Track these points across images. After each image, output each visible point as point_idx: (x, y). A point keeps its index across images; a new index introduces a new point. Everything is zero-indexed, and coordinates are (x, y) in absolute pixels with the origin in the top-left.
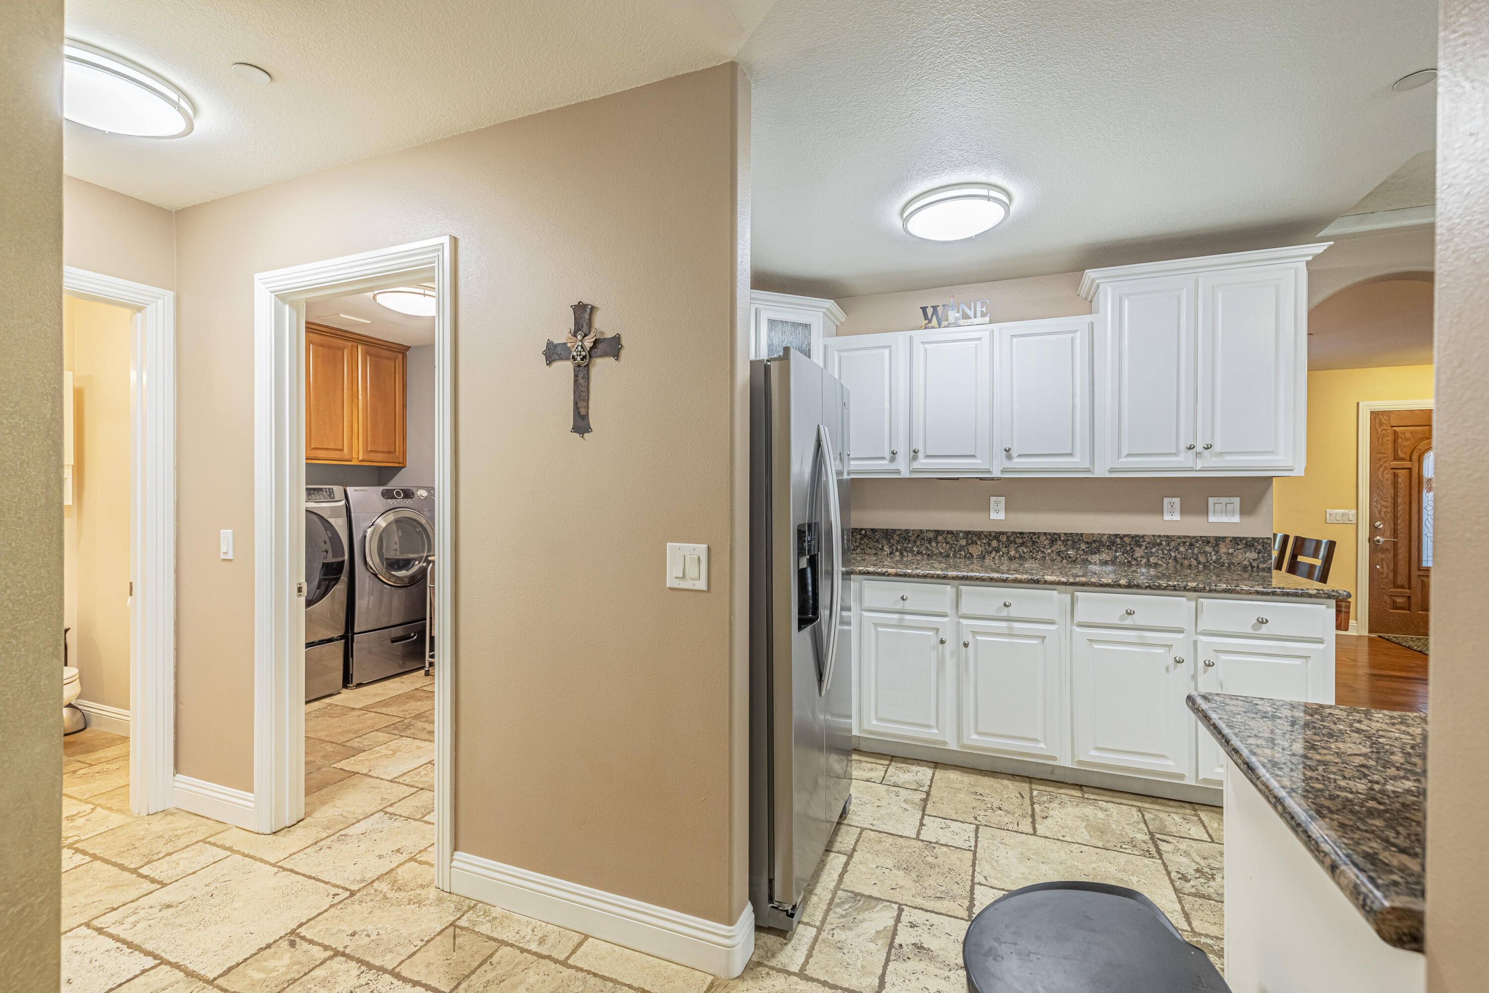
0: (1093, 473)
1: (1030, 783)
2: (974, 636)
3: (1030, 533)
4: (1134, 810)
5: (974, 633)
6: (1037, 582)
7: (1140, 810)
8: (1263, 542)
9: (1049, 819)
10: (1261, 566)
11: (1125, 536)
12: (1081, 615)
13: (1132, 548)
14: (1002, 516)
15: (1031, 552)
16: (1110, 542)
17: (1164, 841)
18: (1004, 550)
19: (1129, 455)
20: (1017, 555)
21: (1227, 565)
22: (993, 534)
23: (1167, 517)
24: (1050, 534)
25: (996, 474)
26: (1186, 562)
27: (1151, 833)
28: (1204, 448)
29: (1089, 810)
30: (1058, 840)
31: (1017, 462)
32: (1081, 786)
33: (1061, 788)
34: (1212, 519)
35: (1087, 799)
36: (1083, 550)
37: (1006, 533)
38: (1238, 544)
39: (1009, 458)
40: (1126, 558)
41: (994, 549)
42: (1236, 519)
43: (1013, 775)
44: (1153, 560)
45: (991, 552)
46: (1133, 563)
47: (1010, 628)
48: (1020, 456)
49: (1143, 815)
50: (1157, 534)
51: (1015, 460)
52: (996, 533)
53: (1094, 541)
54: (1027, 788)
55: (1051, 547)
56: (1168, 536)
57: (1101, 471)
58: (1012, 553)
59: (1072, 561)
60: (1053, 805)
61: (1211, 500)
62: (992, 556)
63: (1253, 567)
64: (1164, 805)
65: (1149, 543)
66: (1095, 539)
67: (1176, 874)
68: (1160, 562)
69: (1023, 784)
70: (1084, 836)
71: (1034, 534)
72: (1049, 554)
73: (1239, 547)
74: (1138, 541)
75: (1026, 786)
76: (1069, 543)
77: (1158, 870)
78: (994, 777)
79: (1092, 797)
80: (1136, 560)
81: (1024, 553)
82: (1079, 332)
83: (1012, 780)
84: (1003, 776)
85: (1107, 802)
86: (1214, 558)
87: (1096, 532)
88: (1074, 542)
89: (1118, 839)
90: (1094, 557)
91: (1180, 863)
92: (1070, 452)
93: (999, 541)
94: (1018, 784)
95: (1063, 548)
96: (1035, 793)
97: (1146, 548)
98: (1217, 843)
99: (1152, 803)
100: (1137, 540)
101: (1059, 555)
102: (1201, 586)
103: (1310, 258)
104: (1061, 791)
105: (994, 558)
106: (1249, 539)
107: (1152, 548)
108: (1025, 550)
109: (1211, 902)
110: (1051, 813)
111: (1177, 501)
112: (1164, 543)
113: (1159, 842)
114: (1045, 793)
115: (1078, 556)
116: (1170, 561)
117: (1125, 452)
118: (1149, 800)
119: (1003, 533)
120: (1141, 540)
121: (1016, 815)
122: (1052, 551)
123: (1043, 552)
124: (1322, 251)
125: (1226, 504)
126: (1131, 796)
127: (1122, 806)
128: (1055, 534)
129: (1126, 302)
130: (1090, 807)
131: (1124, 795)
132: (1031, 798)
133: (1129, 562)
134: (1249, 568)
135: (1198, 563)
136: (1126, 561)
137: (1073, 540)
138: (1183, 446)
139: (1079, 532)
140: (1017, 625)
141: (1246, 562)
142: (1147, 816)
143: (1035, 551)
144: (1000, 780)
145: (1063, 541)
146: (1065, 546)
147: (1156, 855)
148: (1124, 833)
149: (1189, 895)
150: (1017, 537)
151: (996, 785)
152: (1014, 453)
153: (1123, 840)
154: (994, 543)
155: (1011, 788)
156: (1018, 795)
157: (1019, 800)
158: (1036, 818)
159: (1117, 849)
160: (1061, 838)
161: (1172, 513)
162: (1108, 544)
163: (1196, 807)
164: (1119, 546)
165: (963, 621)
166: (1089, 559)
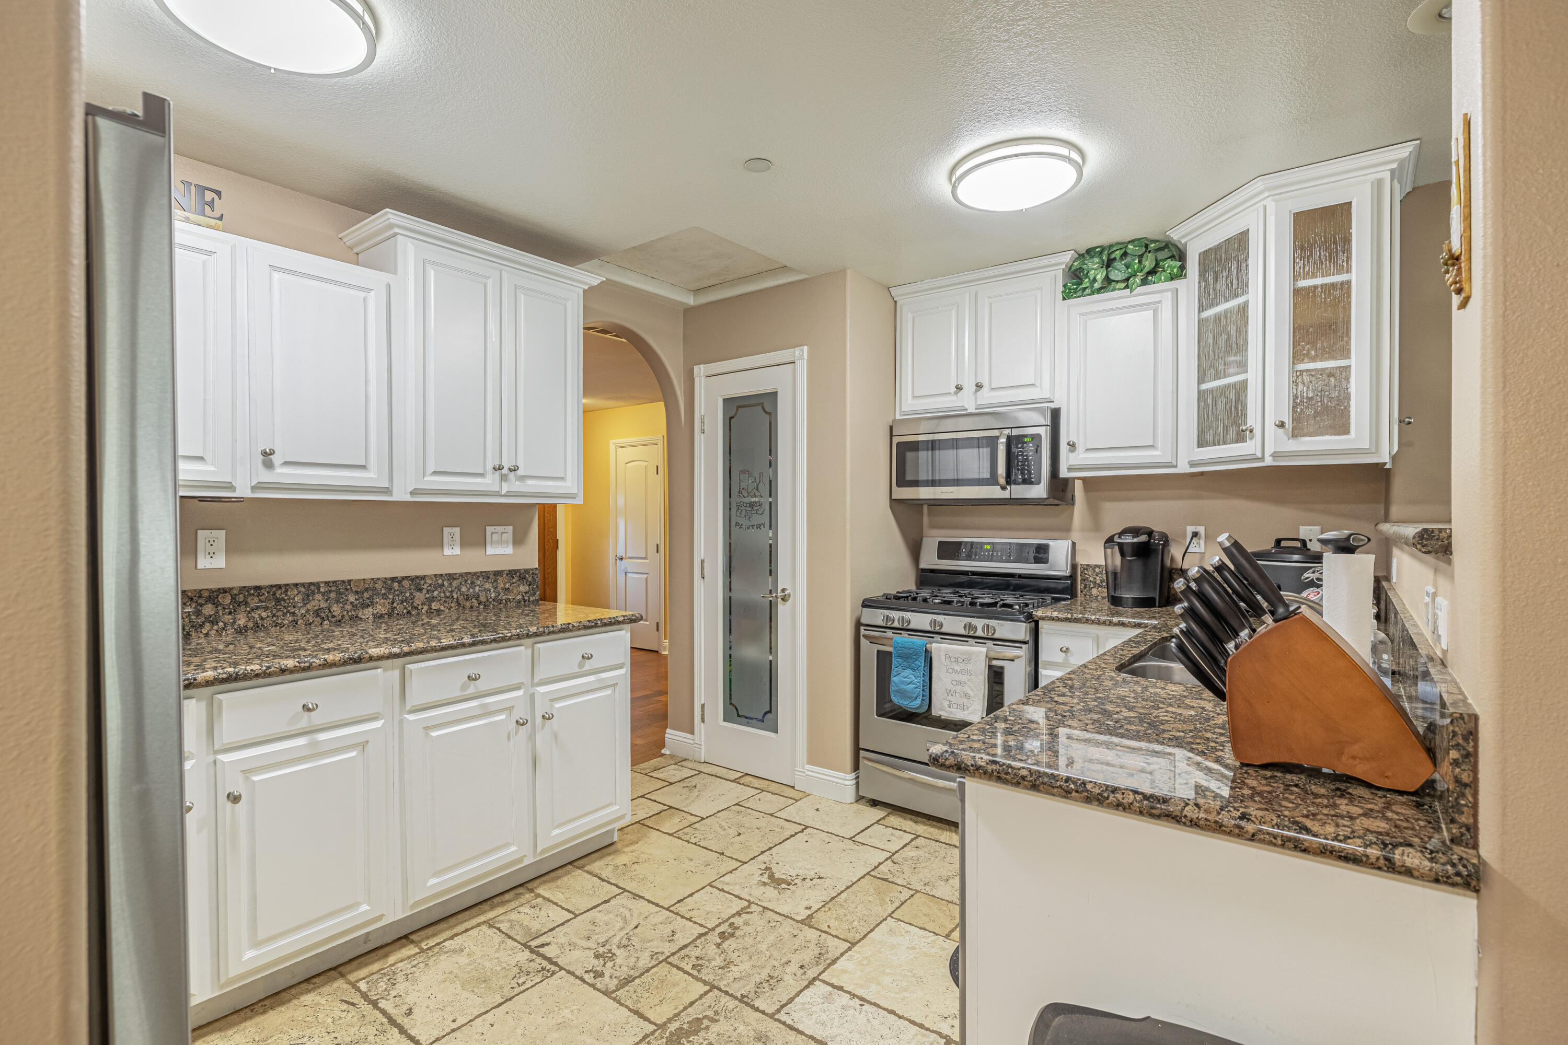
0: (391, 495)
1: (342, 975)
2: (247, 778)
3: (272, 586)
4: (484, 928)
5: (247, 772)
6: (358, 661)
7: (491, 926)
8: (533, 573)
9: (415, 1011)
10: (532, 599)
11: (403, 578)
12: (415, 697)
13: (411, 594)
14: (220, 562)
15: (274, 615)
16: (386, 588)
17: (543, 946)
18: (228, 618)
19: (435, 473)
20: (250, 625)
21: (504, 601)
22: (206, 594)
23: (447, 552)
24: (303, 585)
25: (243, 491)
26: (468, 604)
27: (525, 945)
28: (509, 469)
29: (444, 963)
30: (453, 1031)
31: (282, 474)
32: (406, 937)
33: (386, 956)
34: (490, 550)
35: (429, 949)
36: (352, 603)
37: (231, 589)
38: (513, 578)
39: (269, 465)
40: (405, 608)
41: (207, 619)
42: (509, 550)
43: (307, 980)
44: (435, 606)
45: (201, 626)
46: (413, 613)
47: (314, 744)
48: (286, 463)
49: (499, 929)
50: (439, 572)
51: (280, 470)
52: (211, 591)
53: (366, 590)
54: (345, 986)
55: (305, 604)
56: (450, 575)
57: (400, 494)
58: (242, 622)
59: (336, 621)
60: (401, 987)
61: (489, 529)
62: (204, 631)
63: (525, 601)
64: (503, 903)
65: (430, 585)
66: (367, 586)
67: (587, 974)
68: (442, 608)
69: (336, 985)
70: (475, 1005)
71: (279, 587)
72: (303, 616)
73: (514, 580)
74: (419, 584)
75: (340, 984)
76: (333, 595)
77: (572, 985)
78: (283, 1003)
79: (431, 943)
80: (416, 608)
81: (262, 619)
82: (372, 292)
83: (313, 989)
84: (293, 991)
85: (452, 938)
86: (493, 595)
87: (368, 576)
88: (338, 593)
89: (506, 976)
90: (366, 611)
91: (579, 959)
92: (363, 464)
93: (216, 604)
94: (327, 989)
95: (323, 605)
96: (363, 986)
97: (428, 591)
98: (580, 914)
99: (493, 908)
100: (417, 582)
101: (318, 615)
102: (541, 629)
103: (587, 288)
104: (391, 959)
105: (207, 635)
106: (522, 571)
107: (433, 591)
108: (264, 614)
109: (637, 981)
110: (410, 999)
111: (457, 530)
112: (446, 583)
113: (541, 950)
114: (375, 977)
115: (345, 613)
116: (453, 605)
117: (431, 468)
118: (485, 906)
119: (225, 591)
120: (422, 582)
121: (371, 1038)
122: (308, 611)
123: (294, 613)
124: (596, 284)
125: (502, 533)
126: (467, 913)
127: (470, 933)
128: (311, 584)
129: (432, 273)
130: (442, 958)
131: (460, 916)
132: (365, 996)
133: (408, 612)
134: (522, 603)
135: (479, 604)
136: (405, 611)
137: (339, 588)
138: (489, 467)
139: (346, 578)
140: (322, 736)
141: (519, 597)
142: (504, 927)
143: (280, 613)
144: (295, 1002)
145: (323, 594)
146: (327, 600)
147: (553, 968)
148: (504, 965)
149: (617, 990)
150: (250, 595)
151: (297, 1014)
152: (277, 459)
153: (512, 974)
154: (208, 610)
155: (323, 1002)
156: (345, 1006)
157: (353, 1013)
158: (399, 1021)
159: (517, 990)
160: (455, 1026)
161: (452, 547)
162: (383, 591)
163: (530, 886)
164: (396, 593)
165: (225, 758)
166: (360, 615)
